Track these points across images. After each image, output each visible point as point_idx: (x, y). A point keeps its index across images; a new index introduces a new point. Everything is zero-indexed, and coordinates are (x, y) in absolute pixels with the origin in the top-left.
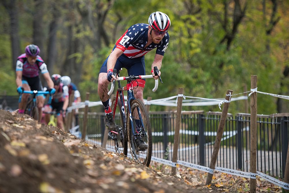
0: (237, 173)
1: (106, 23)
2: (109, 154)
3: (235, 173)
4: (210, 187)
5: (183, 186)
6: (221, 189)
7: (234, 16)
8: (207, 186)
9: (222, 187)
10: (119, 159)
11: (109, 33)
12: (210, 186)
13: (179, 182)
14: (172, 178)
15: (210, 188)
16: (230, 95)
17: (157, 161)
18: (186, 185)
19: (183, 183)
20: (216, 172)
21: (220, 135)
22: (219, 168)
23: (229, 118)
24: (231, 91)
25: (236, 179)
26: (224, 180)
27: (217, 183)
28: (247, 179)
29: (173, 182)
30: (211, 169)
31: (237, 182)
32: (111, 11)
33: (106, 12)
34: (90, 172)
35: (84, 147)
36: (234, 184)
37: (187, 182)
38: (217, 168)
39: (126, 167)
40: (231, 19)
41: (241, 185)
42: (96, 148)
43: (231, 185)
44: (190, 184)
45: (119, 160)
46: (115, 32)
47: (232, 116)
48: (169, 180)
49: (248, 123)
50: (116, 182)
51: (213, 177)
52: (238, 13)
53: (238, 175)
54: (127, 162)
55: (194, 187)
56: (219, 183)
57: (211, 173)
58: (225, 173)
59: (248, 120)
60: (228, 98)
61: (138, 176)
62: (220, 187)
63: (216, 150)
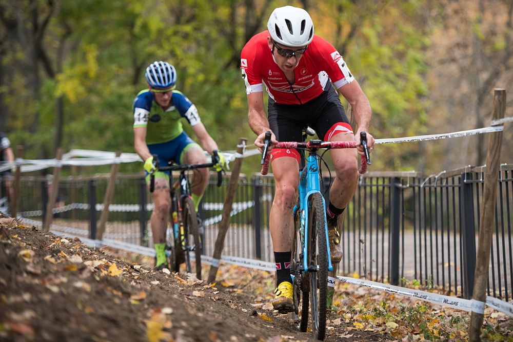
0: (254, 264)
1: (47, 39)
2: (58, 239)
3: (253, 264)
4: (214, 287)
5: (174, 285)
6: (231, 290)
7: (246, 26)
8: (210, 285)
9: (232, 287)
10: (73, 247)
11: (52, 55)
12: (214, 284)
13: (167, 280)
14: (157, 274)
15: (216, 289)
16: (244, 145)
17: (130, 250)
18: (177, 284)
19: (174, 281)
20: (222, 265)
21: (229, 208)
22: (227, 257)
23: (242, 181)
24: (246, 141)
25: (253, 274)
26: (235, 276)
27: (224, 281)
28: (269, 272)
29: (158, 280)
30: (215, 260)
31: (254, 278)
32: (53, 21)
33: (46, 22)
34: (30, 268)
35: (17, 229)
36: (251, 281)
37: (179, 280)
38: (225, 258)
39: (85, 259)
40: (241, 31)
41: (260, 282)
42: (37, 231)
43: (245, 283)
44: (185, 282)
45: (73, 249)
46: (60, 52)
47: (245, 178)
48: (151, 278)
49: (270, 189)
50: (70, 281)
51: (219, 272)
52: (252, 22)
53: (256, 267)
54: (85, 251)
55: (190, 287)
56: (227, 281)
57: (215, 265)
58: (236, 264)
59: (270, 184)
60: (240, 151)
61: (104, 273)
62: (230, 287)
63: (222, 231)
